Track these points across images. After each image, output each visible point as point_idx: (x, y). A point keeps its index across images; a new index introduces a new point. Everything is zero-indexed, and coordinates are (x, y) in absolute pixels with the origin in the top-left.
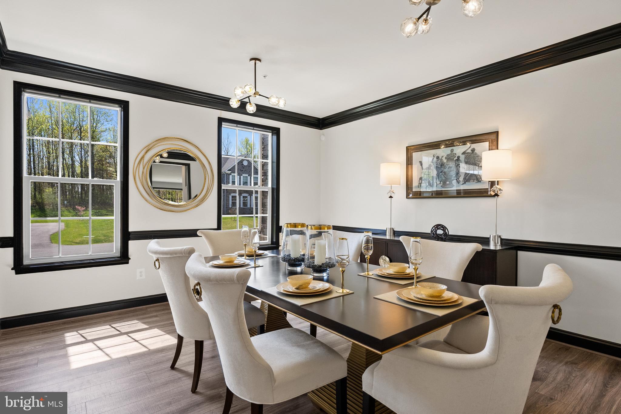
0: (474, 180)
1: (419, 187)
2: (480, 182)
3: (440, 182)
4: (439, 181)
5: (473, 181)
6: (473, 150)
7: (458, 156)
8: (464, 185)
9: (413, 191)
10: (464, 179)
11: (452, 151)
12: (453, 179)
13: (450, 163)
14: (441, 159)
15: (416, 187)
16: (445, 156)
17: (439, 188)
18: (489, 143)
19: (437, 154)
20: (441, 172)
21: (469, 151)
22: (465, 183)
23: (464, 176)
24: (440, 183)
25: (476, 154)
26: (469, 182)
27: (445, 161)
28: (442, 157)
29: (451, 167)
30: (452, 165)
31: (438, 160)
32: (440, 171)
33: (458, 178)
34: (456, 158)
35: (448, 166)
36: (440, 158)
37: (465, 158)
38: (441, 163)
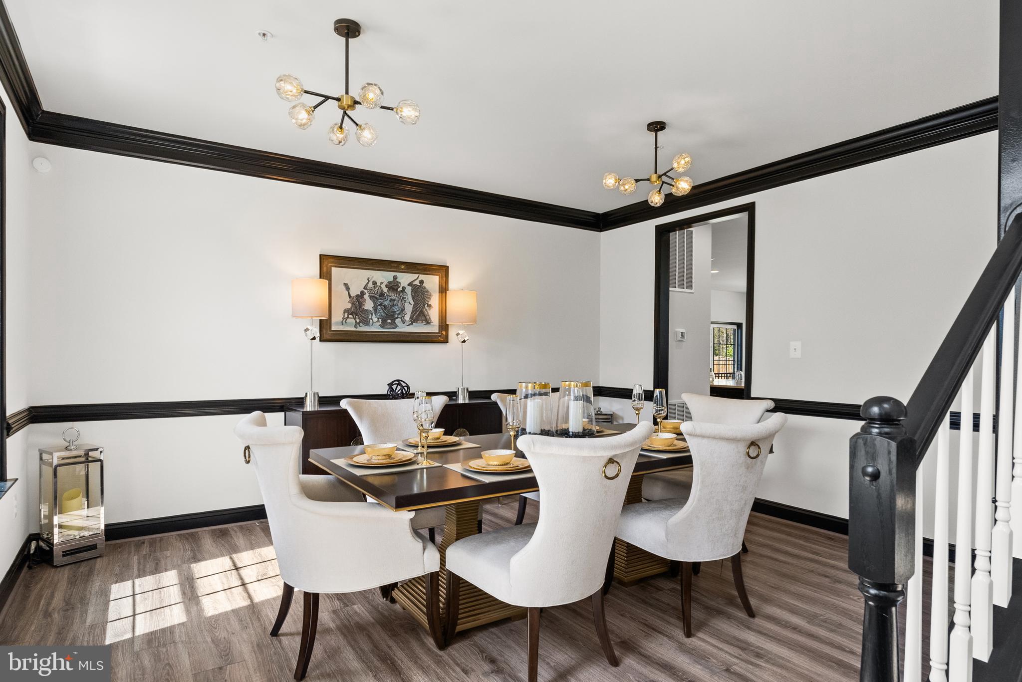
0: (422, 320)
1: (343, 324)
2: (429, 323)
3: (378, 319)
4: (376, 317)
5: (422, 323)
6: (422, 282)
7: (403, 287)
8: (411, 326)
9: (332, 329)
10: (410, 318)
11: (395, 278)
12: (396, 316)
13: (393, 295)
14: (380, 287)
15: (337, 323)
16: (386, 283)
17: (376, 328)
18: (439, 277)
19: (373, 277)
20: (380, 305)
21: (417, 283)
22: (412, 324)
23: (411, 314)
24: (378, 321)
25: (425, 288)
26: (417, 322)
27: (385, 290)
28: (382, 283)
29: (394, 300)
30: (395, 297)
31: (374, 287)
32: (379, 303)
33: (404, 317)
34: (400, 289)
35: (390, 298)
36: (378, 284)
37: (412, 291)
38: (379, 292)
